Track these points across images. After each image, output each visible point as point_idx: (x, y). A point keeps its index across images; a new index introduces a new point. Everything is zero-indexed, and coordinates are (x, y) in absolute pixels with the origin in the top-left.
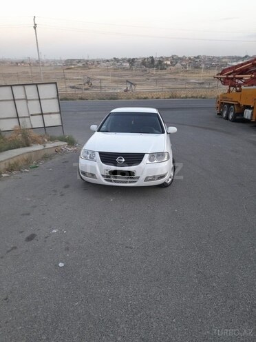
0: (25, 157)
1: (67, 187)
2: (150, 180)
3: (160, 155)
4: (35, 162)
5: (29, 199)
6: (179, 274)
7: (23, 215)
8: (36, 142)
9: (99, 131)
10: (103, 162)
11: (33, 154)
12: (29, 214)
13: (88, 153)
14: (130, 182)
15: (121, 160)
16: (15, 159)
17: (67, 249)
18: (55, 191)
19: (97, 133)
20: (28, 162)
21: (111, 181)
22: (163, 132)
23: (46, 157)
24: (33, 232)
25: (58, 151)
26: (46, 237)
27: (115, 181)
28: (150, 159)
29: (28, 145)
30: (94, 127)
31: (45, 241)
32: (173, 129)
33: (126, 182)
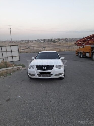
0: (6, 71)
1: (23, 81)
2: (57, 76)
3: (60, 66)
4: (9, 73)
5: (7, 86)
6: (75, 111)
7: (5, 91)
8: (10, 66)
9: (35, 59)
10: (37, 69)
11: (9, 70)
12: (7, 91)
13: (31, 66)
14: (49, 77)
15: (45, 68)
16: (2, 72)
17: (25, 104)
18: (18, 83)
19: (34, 60)
20: (6, 73)
21: (41, 77)
22: (60, 59)
23: (14, 71)
24: (9, 98)
25: (18, 69)
26: (15, 100)
27: (42, 77)
28: (56, 67)
29: (7, 67)
30: (33, 58)
31: (15, 101)
32: (63, 58)
33: (47, 77)
